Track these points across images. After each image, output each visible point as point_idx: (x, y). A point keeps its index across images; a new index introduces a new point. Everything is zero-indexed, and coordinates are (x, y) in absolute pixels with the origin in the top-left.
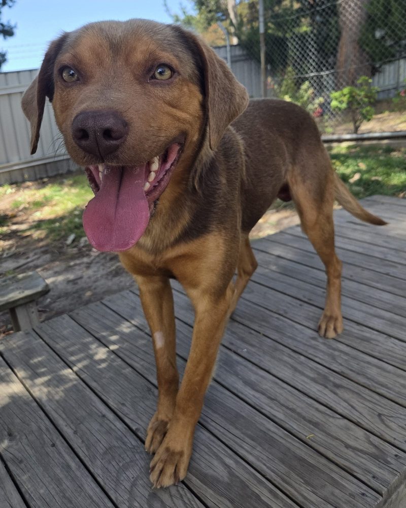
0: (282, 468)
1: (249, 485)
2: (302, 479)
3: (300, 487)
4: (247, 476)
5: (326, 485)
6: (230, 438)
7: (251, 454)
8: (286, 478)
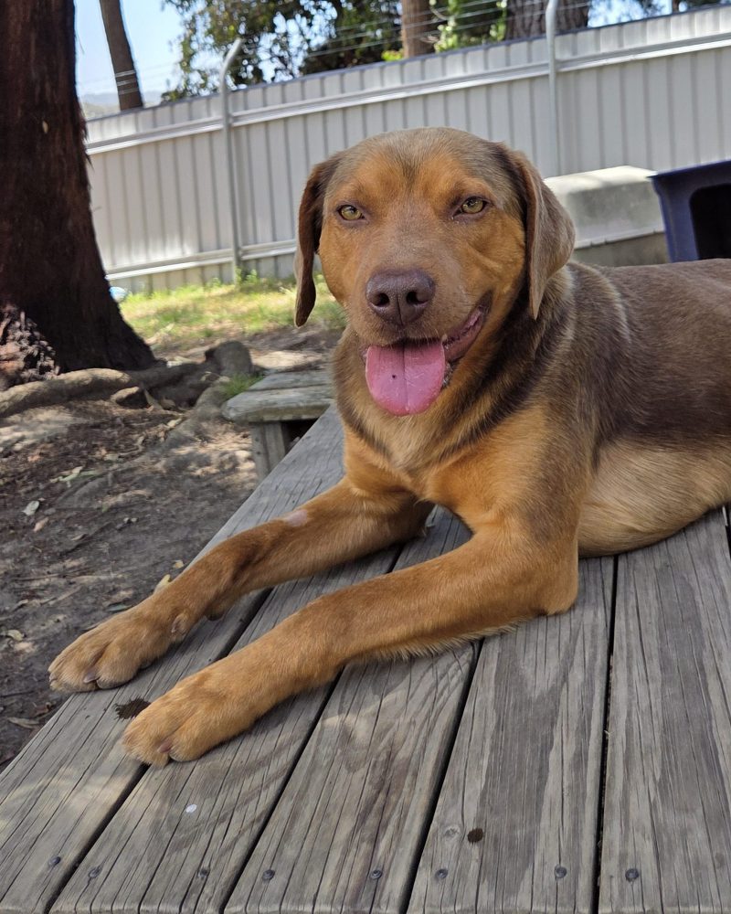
0: (651, 736)
1: (559, 725)
2: (663, 772)
3: (641, 781)
4: (574, 709)
5: (693, 811)
6: (628, 645)
7: (630, 686)
8: (637, 754)
